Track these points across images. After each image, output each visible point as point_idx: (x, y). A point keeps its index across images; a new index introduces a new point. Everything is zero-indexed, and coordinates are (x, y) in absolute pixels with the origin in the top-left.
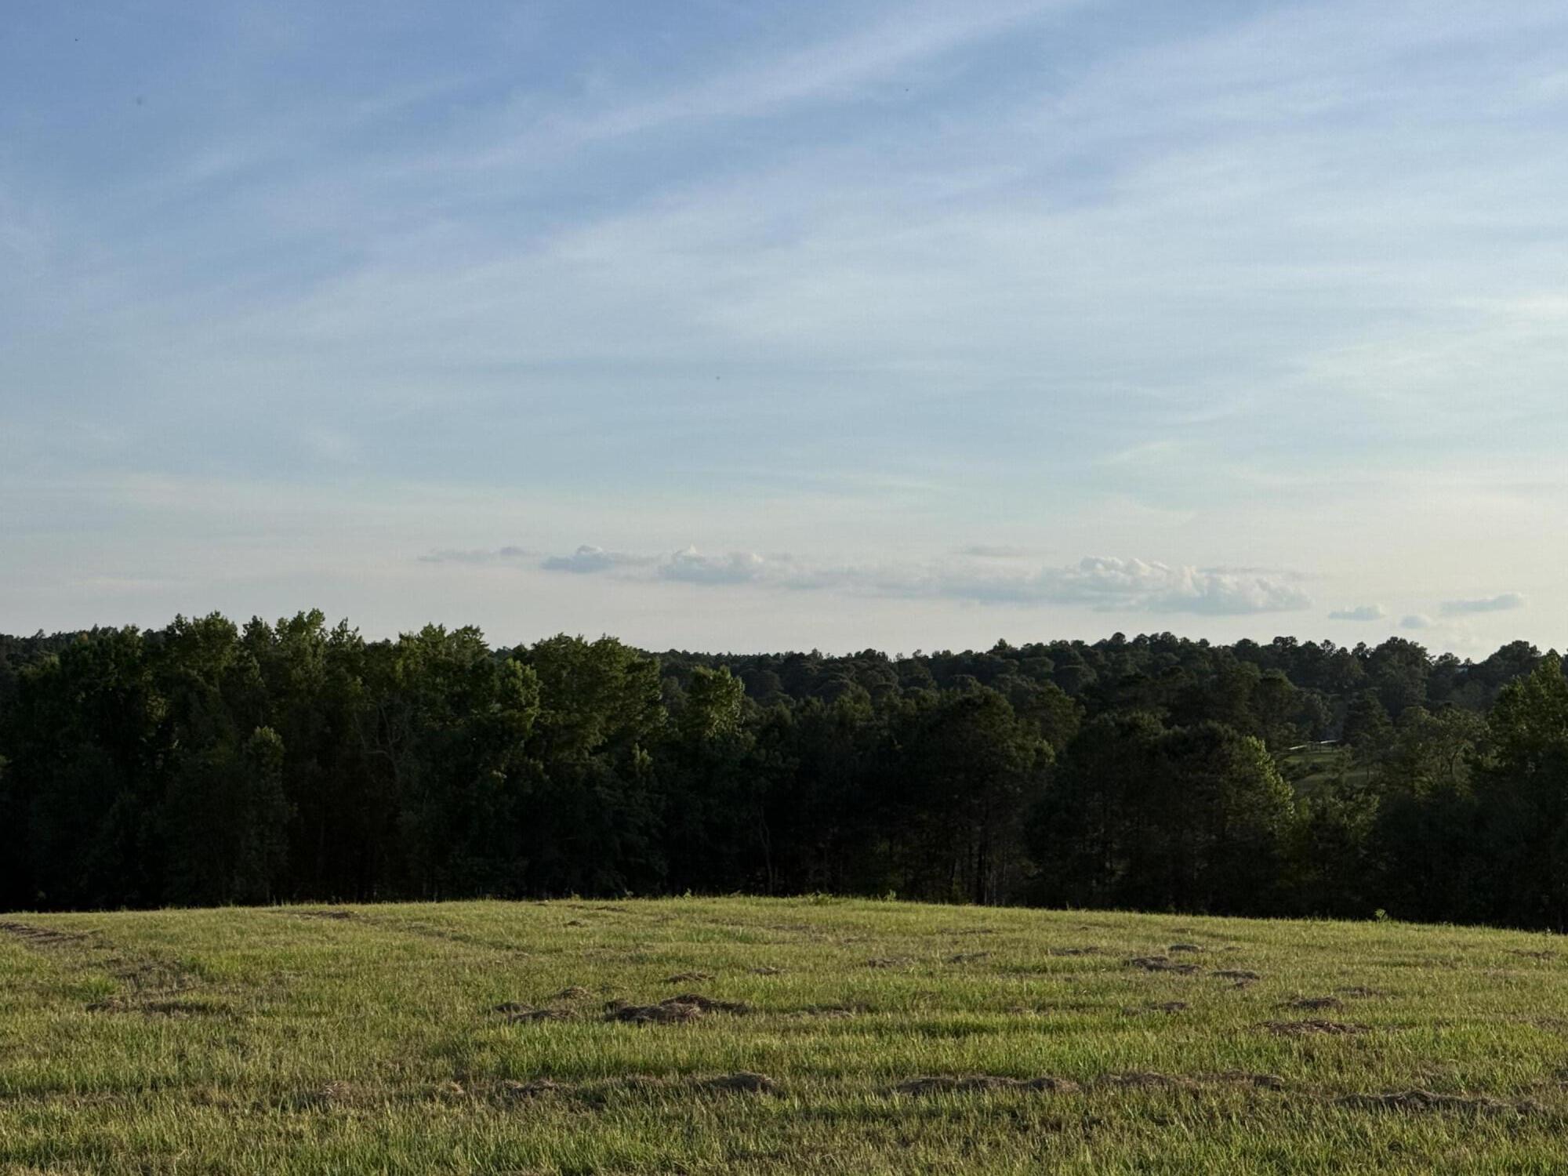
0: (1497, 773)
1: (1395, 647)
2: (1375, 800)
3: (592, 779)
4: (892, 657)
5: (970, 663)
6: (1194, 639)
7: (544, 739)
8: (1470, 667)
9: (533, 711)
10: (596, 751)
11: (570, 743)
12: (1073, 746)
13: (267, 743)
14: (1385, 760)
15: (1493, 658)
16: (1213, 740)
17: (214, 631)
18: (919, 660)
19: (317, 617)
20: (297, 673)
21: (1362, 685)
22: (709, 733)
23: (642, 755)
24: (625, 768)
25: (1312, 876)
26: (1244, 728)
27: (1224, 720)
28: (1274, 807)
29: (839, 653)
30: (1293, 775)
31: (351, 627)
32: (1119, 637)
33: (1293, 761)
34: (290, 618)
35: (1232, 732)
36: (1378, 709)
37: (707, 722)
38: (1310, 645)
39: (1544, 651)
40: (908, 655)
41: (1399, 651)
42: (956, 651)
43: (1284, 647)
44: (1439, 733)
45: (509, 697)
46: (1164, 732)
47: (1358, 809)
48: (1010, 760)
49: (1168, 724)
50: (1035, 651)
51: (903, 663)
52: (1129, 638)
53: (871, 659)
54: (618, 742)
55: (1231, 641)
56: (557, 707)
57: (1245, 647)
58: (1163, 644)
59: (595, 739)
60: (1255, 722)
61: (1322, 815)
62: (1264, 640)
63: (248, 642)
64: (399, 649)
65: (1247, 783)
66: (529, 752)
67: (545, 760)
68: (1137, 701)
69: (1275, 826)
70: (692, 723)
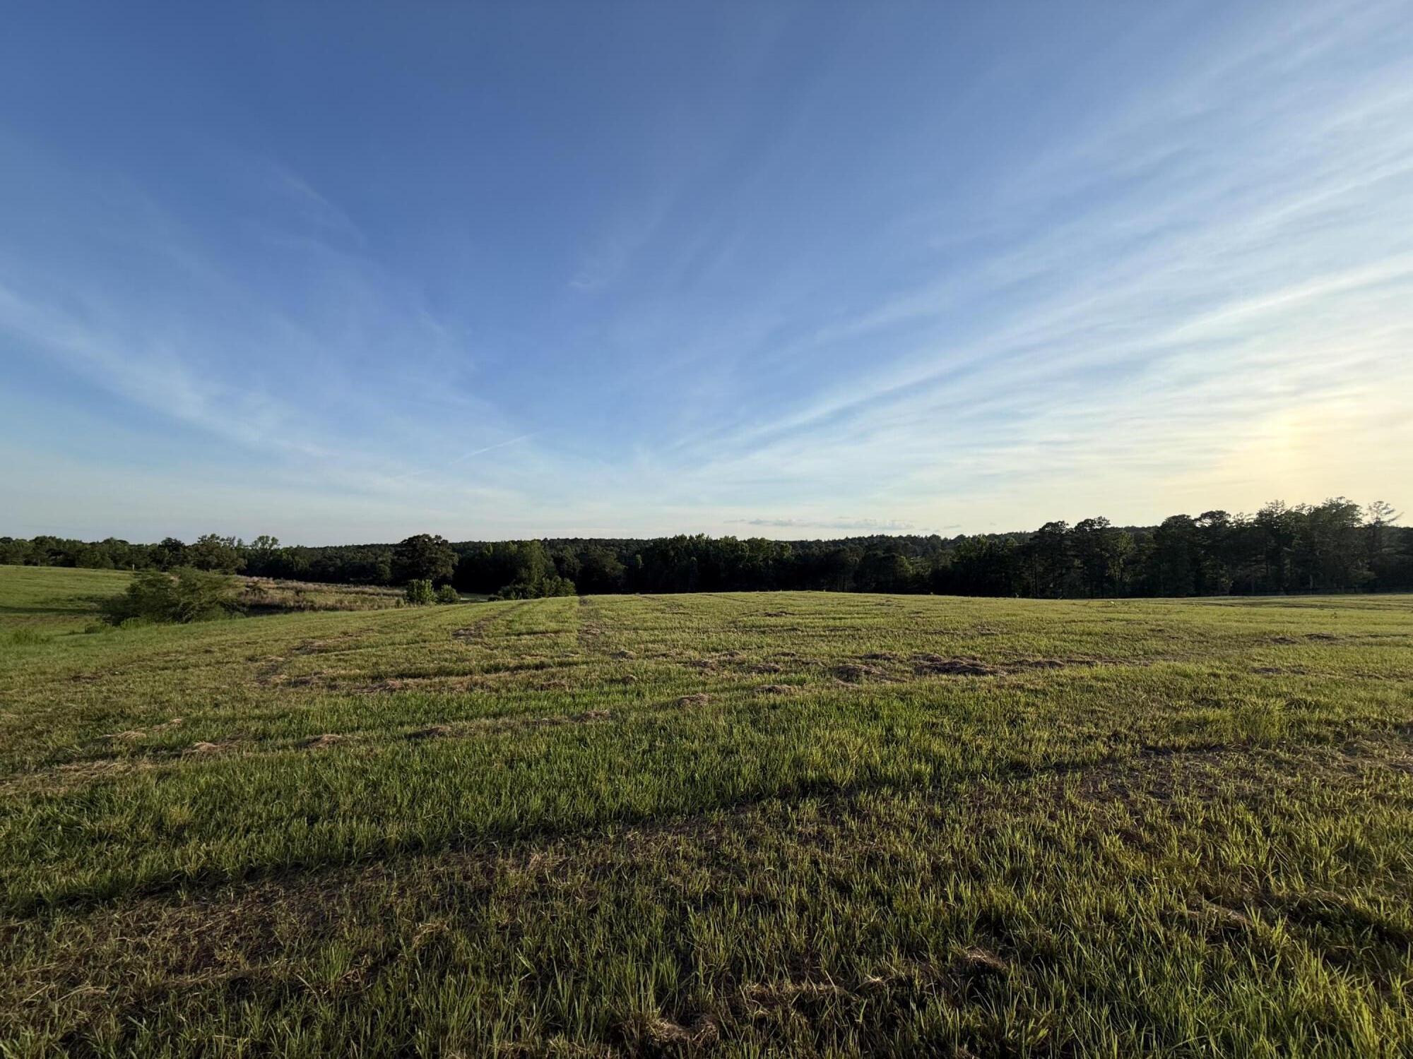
0: (957, 563)
1: (934, 536)
2: (930, 569)
3: (760, 567)
7: (750, 559)
8: (951, 541)
9: (748, 553)
10: (761, 561)
11: (755, 560)
12: (863, 559)
13: (693, 559)
14: (932, 561)
15: (956, 538)
16: (894, 557)
20: (699, 545)
21: (926, 545)
22: (785, 557)
23: (770, 562)
24: (767, 565)
26: (901, 554)
27: (896, 552)
28: (907, 571)
30: (911, 564)
33: (911, 561)
35: (898, 555)
36: (930, 550)
37: (784, 555)
41: (935, 537)
43: (909, 537)
44: (944, 554)
45: (742, 550)
47: (926, 571)
48: (849, 562)
49: (884, 554)
51: (826, 542)
53: (819, 541)
54: (765, 560)
56: (753, 552)
59: (761, 559)
60: (902, 551)
61: (918, 573)
62: (904, 535)
65: (901, 566)
66: (747, 561)
67: (750, 563)
68: (877, 549)
69: (908, 575)
70: (781, 555)
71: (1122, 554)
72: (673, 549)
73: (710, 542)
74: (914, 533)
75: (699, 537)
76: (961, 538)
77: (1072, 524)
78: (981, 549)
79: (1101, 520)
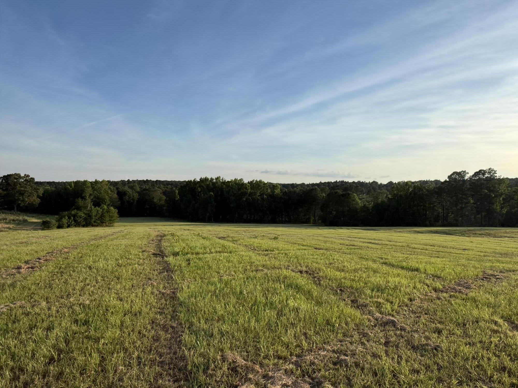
0: (391, 199)
1: (374, 182)
2: (373, 203)
3: (258, 200)
4: (306, 184)
5: (317, 184)
6: (347, 181)
7: (251, 194)
8: (385, 185)
9: (249, 190)
10: (258, 196)
11: (255, 195)
12: (328, 195)
13: (212, 195)
14: (374, 197)
15: (387, 183)
16: (349, 194)
17: (206, 179)
18: (310, 184)
19: (220, 177)
20: (217, 185)
21: (369, 187)
22: (275, 193)
23: (265, 196)
24: (263, 199)
25: (363, 214)
26: (353, 193)
27: (351, 191)
28: (357, 203)
29: (299, 183)
30: (360, 199)
31: (224, 178)
32: (337, 181)
33: (360, 197)
34: (216, 177)
35: (352, 193)
36: (372, 190)
37: (275, 192)
38: (362, 182)
39: (394, 183)
40: (308, 184)
41: (375, 183)
42: (315, 183)
43: (359, 182)
44: (381, 193)
45: (246, 188)
46: (341, 193)
47: (370, 204)
48: (319, 197)
49: (342, 192)
50: (325, 183)
51: (307, 185)
52: (338, 181)
53: (303, 184)
54: (261, 195)
55: (352, 181)
56: (253, 190)
57: (354, 182)
58: (343, 182)
59: (258, 194)
60: (354, 191)
61: (365, 205)
62: (356, 181)
63: (210, 181)
64: (230, 182)
65: (354, 200)
66: (249, 195)
67: (251, 197)
68: (338, 189)
69: (358, 207)
70: (273, 192)
71: (502, 194)
72: (200, 187)
73: (224, 183)
74: (362, 180)
75: (217, 179)
76: (391, 183)
77: (470, 173)
78: (408, 189)
79: (490, 171)
